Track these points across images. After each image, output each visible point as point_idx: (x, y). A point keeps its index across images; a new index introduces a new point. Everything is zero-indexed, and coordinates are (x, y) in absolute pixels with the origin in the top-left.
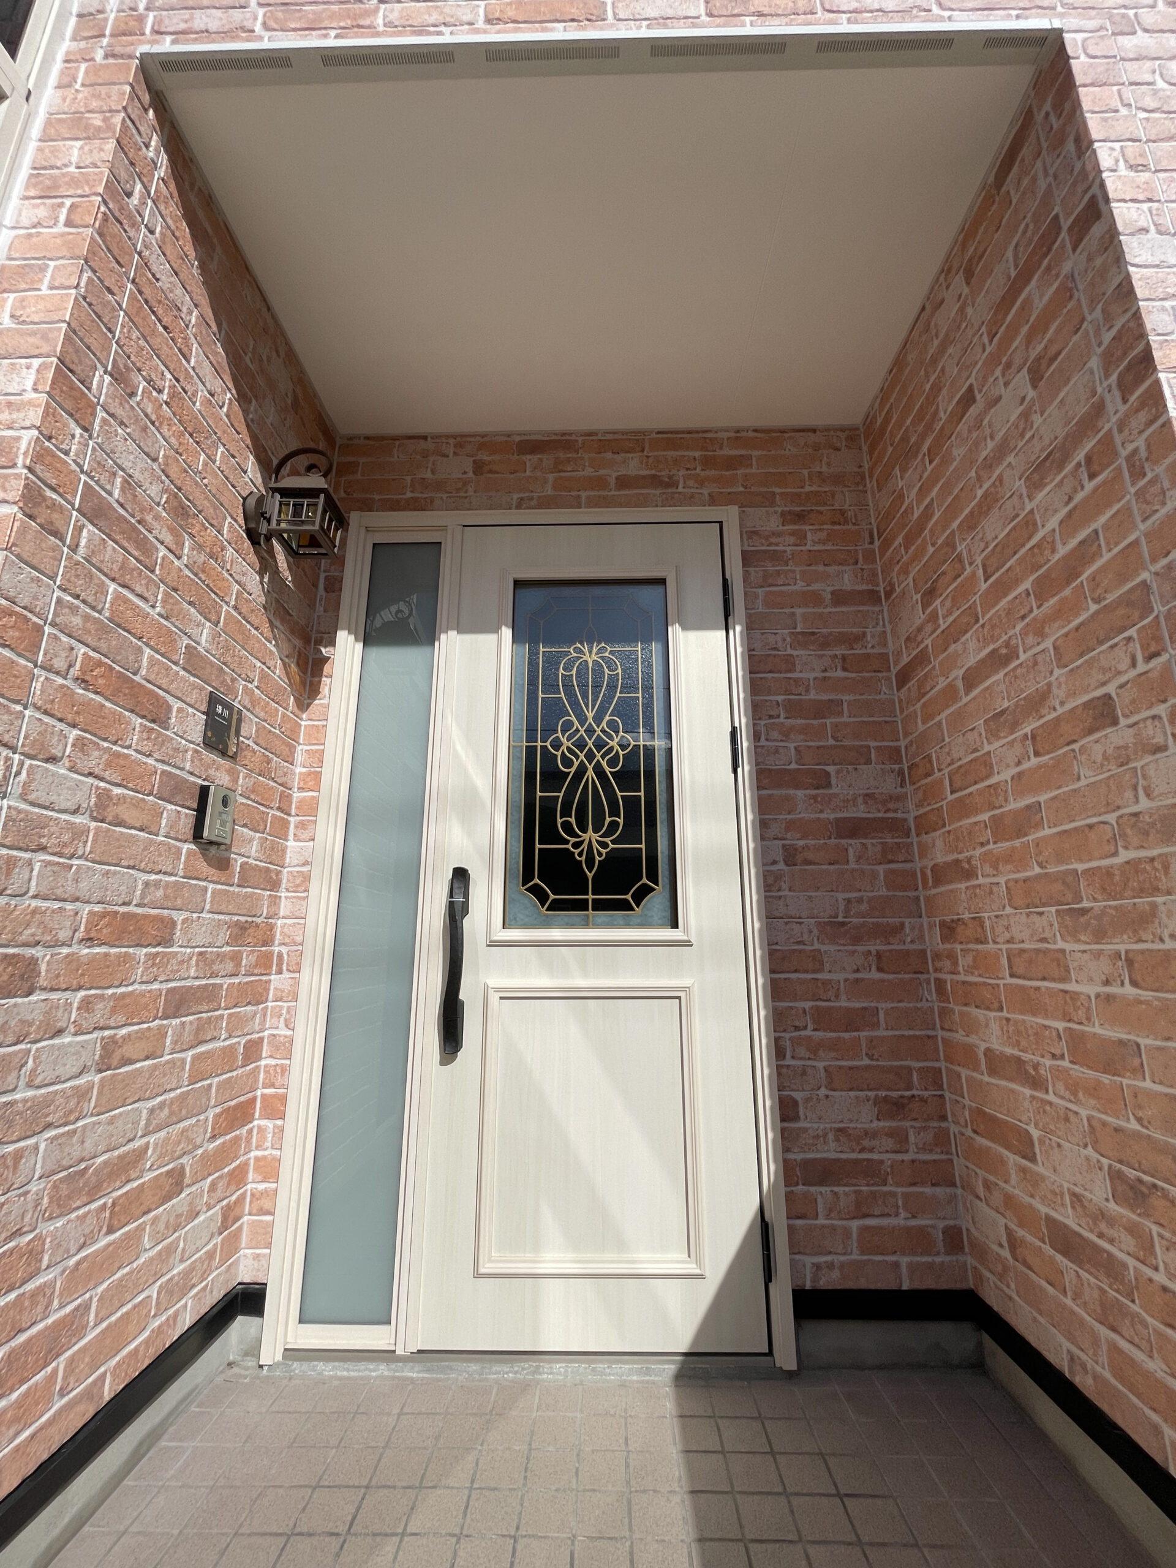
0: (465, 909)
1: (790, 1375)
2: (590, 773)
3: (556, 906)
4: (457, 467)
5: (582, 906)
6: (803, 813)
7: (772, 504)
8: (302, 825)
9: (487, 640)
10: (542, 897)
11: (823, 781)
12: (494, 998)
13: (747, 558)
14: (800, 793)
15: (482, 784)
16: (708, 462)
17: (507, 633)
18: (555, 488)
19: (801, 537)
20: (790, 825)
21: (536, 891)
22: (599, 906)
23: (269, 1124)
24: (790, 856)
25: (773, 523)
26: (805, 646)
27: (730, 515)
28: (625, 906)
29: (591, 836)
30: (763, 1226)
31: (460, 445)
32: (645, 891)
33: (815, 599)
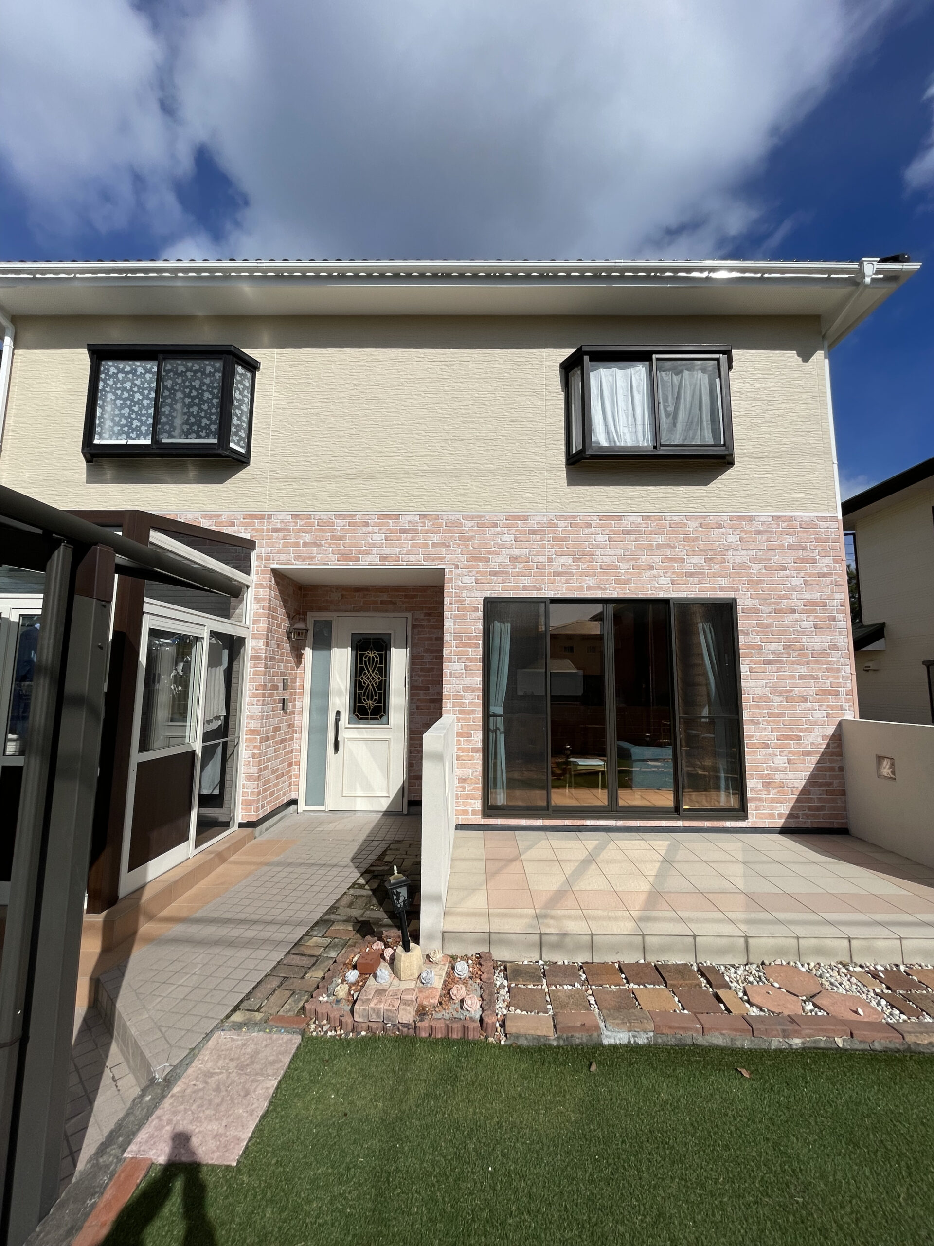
0: (339, 720)
1: (406, 815)
2: (370, 686)
3: (361, 719)
4: (336, 596)
5: (367, 719)
6: (422, 697)
7: (422, 610)
8: (299, 698)
9: (345, 650)
10: (358, 717)
11: (427, 689)
12: (346, 740)
13: (413, 627)
14: (422, 692)
15: (343, 688)
16: (406, 596)
17: (350, 649)
18: (364, 603)
19: (429, 621)
20: (418, 700)
21: (356, 715)
22: (371, 719)
23: (296, 767)
24: (418, 707)
25: (422, 616)
26: (426, 653)
27: (409, 615)
28: (377, 719)
29: (370, 702)
30: (403, 787)
31: (337, 589)
32: (383, 715)
33: (430, 639)
